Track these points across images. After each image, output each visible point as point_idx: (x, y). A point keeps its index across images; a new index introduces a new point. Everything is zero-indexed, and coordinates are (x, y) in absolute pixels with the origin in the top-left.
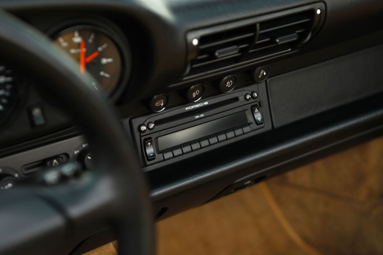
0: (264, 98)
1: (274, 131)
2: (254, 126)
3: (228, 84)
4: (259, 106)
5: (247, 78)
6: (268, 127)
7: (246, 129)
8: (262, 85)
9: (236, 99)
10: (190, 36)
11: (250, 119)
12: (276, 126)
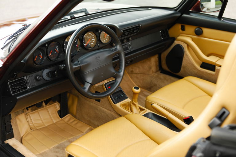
0: (131, 44)
1: (133, 51)
2: (130, 50)
3: (125, 41)
4: (130, 46)
5: (128, 40)
6: (132, 50)
7: (129, 50)
8: (130, 42)
9: (126, 45)
10: (121, 30)
11: (129, 48)
12: (134, 50)
